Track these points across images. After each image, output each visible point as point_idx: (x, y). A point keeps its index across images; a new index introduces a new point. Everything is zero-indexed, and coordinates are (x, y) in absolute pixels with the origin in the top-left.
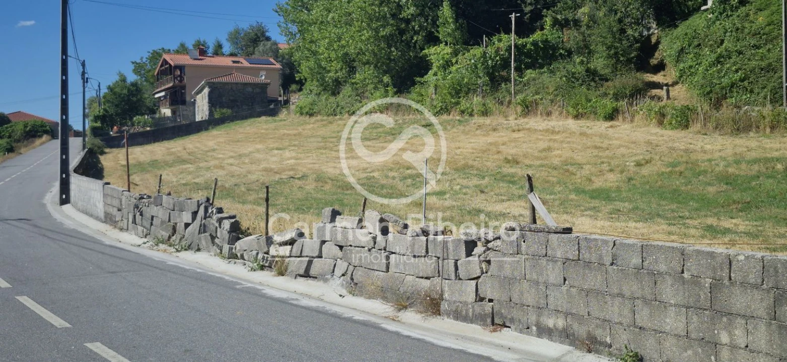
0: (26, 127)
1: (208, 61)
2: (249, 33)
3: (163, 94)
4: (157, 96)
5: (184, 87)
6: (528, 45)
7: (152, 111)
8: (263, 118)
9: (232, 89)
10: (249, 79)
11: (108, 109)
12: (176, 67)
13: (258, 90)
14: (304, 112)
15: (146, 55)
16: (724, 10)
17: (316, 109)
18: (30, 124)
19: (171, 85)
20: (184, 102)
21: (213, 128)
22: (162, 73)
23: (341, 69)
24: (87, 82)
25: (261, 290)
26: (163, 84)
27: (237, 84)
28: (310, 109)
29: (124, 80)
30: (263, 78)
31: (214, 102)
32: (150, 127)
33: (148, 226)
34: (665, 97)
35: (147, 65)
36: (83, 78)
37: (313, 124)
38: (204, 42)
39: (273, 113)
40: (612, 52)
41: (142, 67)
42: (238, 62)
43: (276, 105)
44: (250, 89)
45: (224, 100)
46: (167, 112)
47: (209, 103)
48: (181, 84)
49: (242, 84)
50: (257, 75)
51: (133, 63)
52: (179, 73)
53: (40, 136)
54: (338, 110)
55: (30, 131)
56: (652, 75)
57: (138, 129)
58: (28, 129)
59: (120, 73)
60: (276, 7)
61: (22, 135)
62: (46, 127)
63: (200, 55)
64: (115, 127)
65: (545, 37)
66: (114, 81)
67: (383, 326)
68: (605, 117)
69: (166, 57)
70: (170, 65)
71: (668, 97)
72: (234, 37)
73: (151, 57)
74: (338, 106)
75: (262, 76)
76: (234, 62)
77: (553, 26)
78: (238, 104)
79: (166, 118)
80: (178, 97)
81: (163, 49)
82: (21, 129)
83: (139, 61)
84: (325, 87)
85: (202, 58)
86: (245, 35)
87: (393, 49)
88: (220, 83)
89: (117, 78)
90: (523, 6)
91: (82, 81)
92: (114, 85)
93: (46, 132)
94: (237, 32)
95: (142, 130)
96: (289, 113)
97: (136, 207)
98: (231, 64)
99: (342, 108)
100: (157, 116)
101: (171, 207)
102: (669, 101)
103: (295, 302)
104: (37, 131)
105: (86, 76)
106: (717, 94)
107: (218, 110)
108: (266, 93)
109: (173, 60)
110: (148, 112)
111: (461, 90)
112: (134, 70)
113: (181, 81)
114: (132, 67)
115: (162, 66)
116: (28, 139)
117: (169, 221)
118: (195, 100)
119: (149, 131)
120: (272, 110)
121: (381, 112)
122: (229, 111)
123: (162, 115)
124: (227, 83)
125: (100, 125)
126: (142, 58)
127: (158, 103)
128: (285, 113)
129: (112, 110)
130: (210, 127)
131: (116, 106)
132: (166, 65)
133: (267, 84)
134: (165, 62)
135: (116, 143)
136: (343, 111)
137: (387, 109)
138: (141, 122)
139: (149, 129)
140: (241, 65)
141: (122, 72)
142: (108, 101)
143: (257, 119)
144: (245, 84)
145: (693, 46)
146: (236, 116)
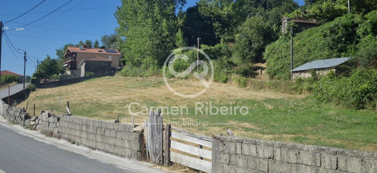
0: (6, 78)
1: (88, 51)
2: (111, 37)
3: (66, 65)
4: (64, 65)
5: (76, 62)
6: (213, 50)
7: (63, 72)
8: (107, 77)
9: (95, 63)
10: (103, 59)
11: (41, 71)
12: (73, 53)
13: (107, 64)
14: (123, 75)
15: (63, 47)
16: (286, 39)
17: (128, 73)
18: (8, 76)
19: (70, 61)
20: (76, 69)
21: (85, 81)
22: (67, 56)
23: (140, 57)
24: (26, 60)
25: (18, 132)
26: (67, 60)
27: (97, 61)
28: (125, 73)
29: (49, 58)
30: (110, 59)
31: (87, 69)
32: (58, 79)
33: (10, 117)
34: (260, 73)
35: (63, 51)
36: (25, 59)
37: (121, 80)
38: (90, 41)
39: (112, 75)
40: (242, 54)
41: (61, 52)
42: (101, 51)
43: (114, 71)
44: (103, 64)
45: (92, 68)
46: (69, 73)
47: (85, 69)
48: (75, 61)
49: (99, 61)
50: (108, 58)
51: (56, 50)
52: (74, 56)
53: (12, 82)
54: (135, 75)
55: (8, 80)
56: (261, 64)
57: (53, 80)
58: (7, 79)
59: (48, 55)
60: (115, 29)
61: (4, 81)
62: (15, 78)
63: (84, 48)
64: (43, 79)
65: (220, 46)
66: (45, 59)
69: (69, 48)
70: (71, 52)
71: (261, 74)
72: (104, 39)
73: (65, 48)
74: (136, 73)
75: (110, 58)
76: (99, 51)
77: (224, 42)
78: (98, 70)
79: (68, 75)
80: (73, 66)
81: (70, 44)
82: (4, 79)
83: (59, 49)
84: (134, 64)
85: (85, 49)
86: (109, 38)
87: (159, 49)
88: (90, 61)
89: (46, 57)
90: (215, 32)
91: (24, 60)
93: (15, 80)
94: (106, 37)
95: (55, 81)
96: (119, 75)
98: (98, 52)
99: (137, 74)
100: (65, 74)
101: (15, 111)
102: (261, 75)
104: (11, 80)
107: (88, 73)
108: (111, 66)
109: (72, 50)
110: (61, 72)
112: (57, 53)
113: (75, 59)
115: (67, 52)
116: (7, 83)
117: (14, 115)
118: (80, 68)
119: (58, 81)
120: (112, 73)
121: (152, 76)
122: (93, 73)
123: (67, 74)
124: (93, 61)
125: (36, 78)
126: (60, 48)
127: (65, 69)
128: (117, 74)
129: (43, 71)
130: (84, 80)
131: (44, 70)
132: (69, 52)
133: (111, 62)
134: (69, 51)
135: (42, 86)
136: (138, 75)
137: (154, 75)
138: (55, 77)
139: (57, 80)
140: (102, 53)
141: (49, 55)
142: (41, 68)
143: (104, 77)
144: (101, 62)
145: (272, 53)
146: (96, 76)
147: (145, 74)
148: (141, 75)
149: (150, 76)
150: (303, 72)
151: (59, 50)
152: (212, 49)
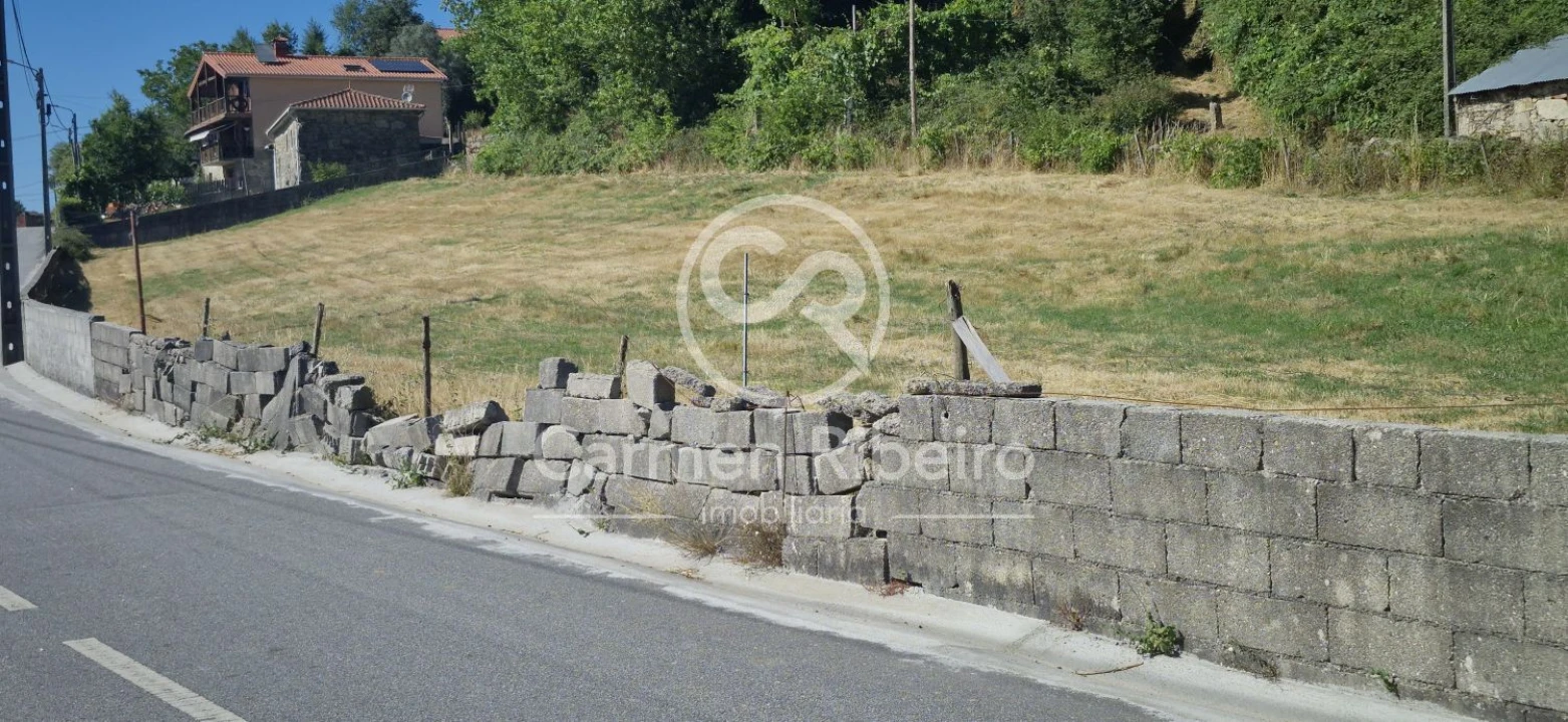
1: (297, 67)
2: (378, 8)
3: (205, 134)
4: (193, 139)
5: (248, 122)
6: (941, 24)
7: (185, 170)
8: (413, 181)
9: (345, 122)
10: (378, 102)
11: (94, 167)
12: (231, 80)
13: (399, 125)
14: (495, 167)
17: (519, 160)
19: (221, 116)
20: (249, 152)
21: (310, 203)
22: (202, 92)
23: (568, 79)
24: (49, 113)
26: (205, 115)
27: (356, 112)
28: (507, 161)
29: (124, 108)
30: (410, 99)
31: (309, 150)
32: (182, 202)
33: (186, 402)
34: (1214, 123)
35: (170, 78)
36: (40, 106)
38: (286, 28)
39: (432, 171)
40: (1109, 35)
41: (162, 81)
42: (356, 68)
43: (437, 154)
44: (382, 123)
45: (331, 146)
46: (215, 171)
47: (300, 152)
48: (242, 115)
49: (365, 112)
50: (398, 95)
51: (142, 73)
52: (236, 92)
54: (563, 163)
56: (1187, 80)
57: (158, 207)
59: (115, 92)
63: (278, 55)
64: (111, 205)
65: (974, 7)
66: (105, 111)
67: (668, 589)
68: (1097, 166)
69: (209, 59)
70: (219, 77)
71: (1219, 124)
72: (348, 17)
73: (180, 61)
74: (563, 154)
75: (406, 96)
76: (349, 68)
78: (361, 153)
79: (213, 185)
80: (236, 142)
81: (202, 43)
83: (153, 69)
84: (536, 116)
85: (283, 60)
86: (370, 13)
87: (670, 37)
88: (322, 111)
89: (110, 105)
91: (39, 111)
92: (105, 118)
94: (354, 7)
95: (165, 209)
96: (464, 170)
97: (160, 364)
98: (342, 72)
99: (572, 158)
100: (196, 180)
101: (231, 363)
102: (1220, 132)
103: (489, 548)
105: (47, 101)
106: (1315, 114)
107: (319, 166)
108: (417, 130)
109: (223, 65)
110: (176, 173)
111: (809, 117)
112: (144, 88)
113: (241, 109)
114: (141, 81)
115: (201, 78)
117: (229, 391)
118: (271, 147)
119: (179, 211)
120: (429, 163)
121: (651, 165)
122: (343, 168)
123: (207, 179)
124: (337, 112)
125: (80, 201)
126: (160, 63)
127: (195, 154)
128: (457, 169)
129: (103, 171)
130: (305, 202)
131: (110, 161)
132: (209, 76)
133: (417, 112)
134: (208, 70)
135: (114, 236)
136: (573, 164)
137: (663, 158)
138: (164, 194)
139: (179, 207)
140: (363, 74)
141: (120, 92)
142: (94, 153)
143: (400, 183)
144: (373, 113)
145: (1266, 20)
146: (356, 178)
147: (615, 159)
148: (591, 165)
149: (640, 166)
150: (1524, 96)
151: (156, 74)
152: (938, 21)
